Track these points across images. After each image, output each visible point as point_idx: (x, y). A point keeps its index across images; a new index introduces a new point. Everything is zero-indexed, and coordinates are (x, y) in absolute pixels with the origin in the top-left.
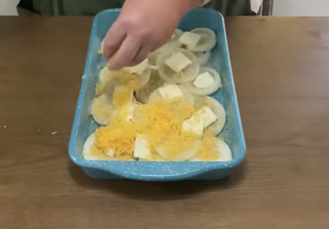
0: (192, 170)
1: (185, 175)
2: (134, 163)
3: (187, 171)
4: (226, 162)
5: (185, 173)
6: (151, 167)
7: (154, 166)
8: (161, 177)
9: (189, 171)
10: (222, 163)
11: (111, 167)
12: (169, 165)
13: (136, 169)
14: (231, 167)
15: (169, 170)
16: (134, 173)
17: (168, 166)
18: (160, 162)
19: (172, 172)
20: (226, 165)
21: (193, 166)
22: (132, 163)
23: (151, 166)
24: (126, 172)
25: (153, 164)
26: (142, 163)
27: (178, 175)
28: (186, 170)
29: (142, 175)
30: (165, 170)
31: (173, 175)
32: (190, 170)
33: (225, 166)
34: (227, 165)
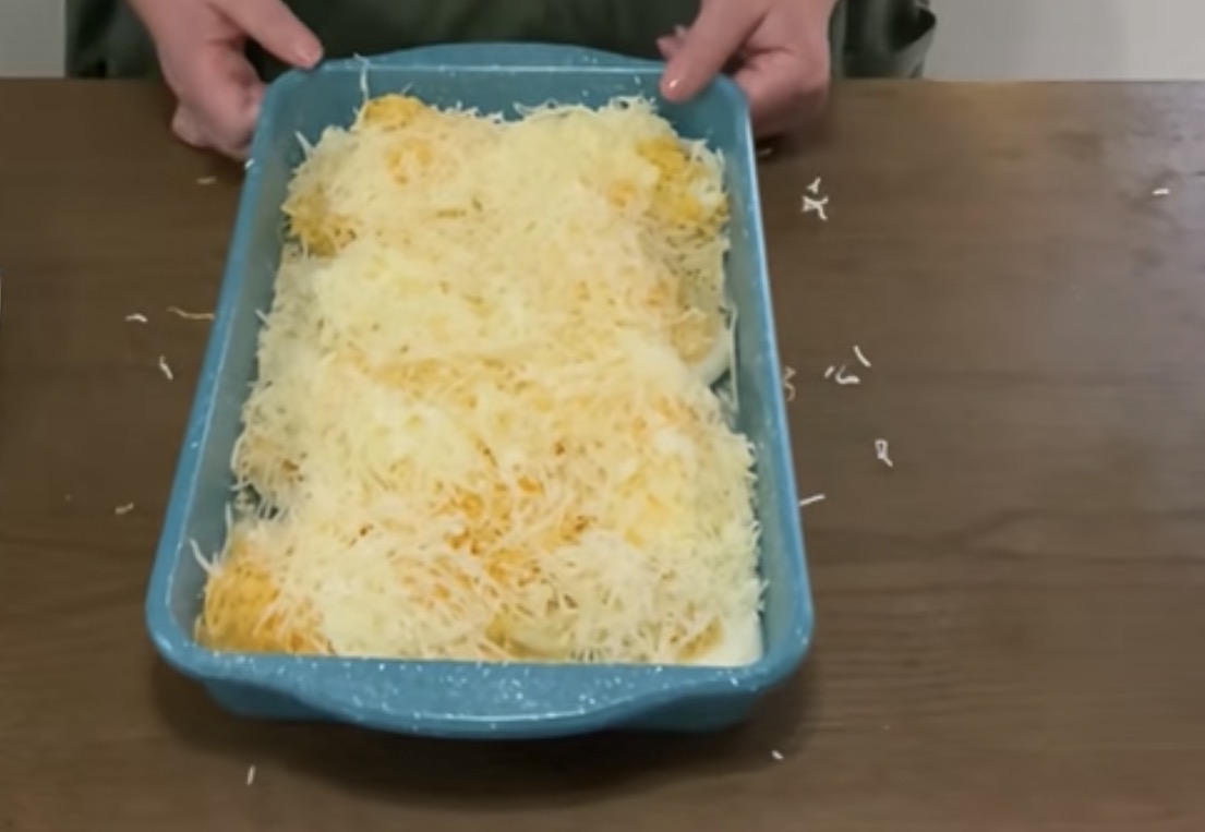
0: (605, 697)
1: (579, 717)
2: (386, 669)
3: (586, 702)
4: (737, 670)
5: (581, 708)
6: (450, 685)
7: (464, 680)
8: (486, 724)
9: (592, 701)
10: (720, 673)
11: (300, 679)
12: (519, 677)
13: (396, 691)
14: (754, 688)
15: (520, 696)
16: (385, 707)
17: (516, 683)
18: (486, 665)
19: (531, 704)
20: (734, 682)
21: (609, 684)
22: (382, 667)
23: (450, 679)
24: (358, 702)
25: (459, 670)
26: (419, 668)
27: (551, 715)
28: (583, 697)
29: (417, 715)
30: (506, 696)
31: (534, 717)
32: (597, 698)
33: (730, 684)
34: (740, 681)
